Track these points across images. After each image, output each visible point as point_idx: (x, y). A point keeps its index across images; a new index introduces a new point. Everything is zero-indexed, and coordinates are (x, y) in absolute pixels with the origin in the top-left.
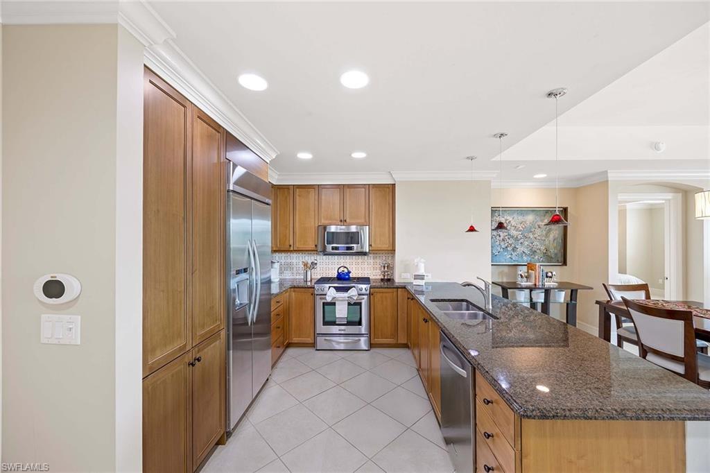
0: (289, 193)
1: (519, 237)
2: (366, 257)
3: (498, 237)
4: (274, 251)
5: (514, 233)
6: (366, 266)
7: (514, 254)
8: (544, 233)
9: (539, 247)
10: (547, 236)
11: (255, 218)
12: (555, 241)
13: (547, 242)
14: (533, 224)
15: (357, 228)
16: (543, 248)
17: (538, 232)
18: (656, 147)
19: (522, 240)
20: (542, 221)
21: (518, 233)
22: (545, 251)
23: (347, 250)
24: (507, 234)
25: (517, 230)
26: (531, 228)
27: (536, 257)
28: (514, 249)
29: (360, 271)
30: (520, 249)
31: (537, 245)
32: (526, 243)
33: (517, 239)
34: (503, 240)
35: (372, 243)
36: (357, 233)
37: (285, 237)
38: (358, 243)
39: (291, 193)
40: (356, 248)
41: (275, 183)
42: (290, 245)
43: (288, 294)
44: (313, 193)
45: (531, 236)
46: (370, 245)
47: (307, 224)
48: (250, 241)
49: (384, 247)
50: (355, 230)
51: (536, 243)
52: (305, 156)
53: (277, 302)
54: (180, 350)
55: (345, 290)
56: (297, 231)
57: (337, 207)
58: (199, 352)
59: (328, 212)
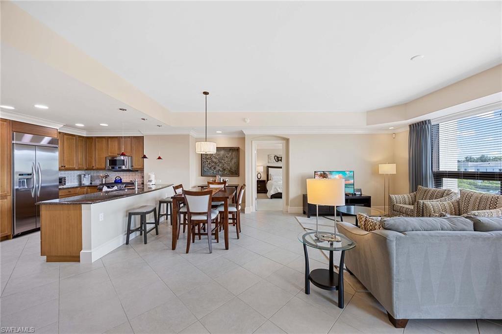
0: (92, 140)
2: (137, 173)
3: (206, 162)
5: (214, 160)
7: (214, 171)
8: (230, 160)
9: (227, 167)
10: (231, 161)
12: (235, 164)
13: (231, 165)
14: (224, 155)
16: (229, 168)
17: (226, 159)
18: (244, 120)
19: (218, 164)
20: (228, 154)
21: (216, 160)
24: (211, 160)
25: (216, 158)
26: (223, 157)
27: (226, 172)
28: (215, 168)
30: (218, 168)
32: (220, 165)
33: (216, 163)
34: (209, 164)
35: (134, 165)
36: (124, 160)
37: (91, 162)
38: (124, 165)
39: (94, 140)
40: (124, 167)
41: (85, 136)
42: (93, 167)
43: (85, 190)
44: (104, 141)
45: (223, 161)
46: (132, 166)
47: (101, 156)
48: (33, 163)
49: (139, 167)
50: (123, 159)
51: (225, 165)
52: (80, 125)
53: (69, 192)
55: (112, 187)
56: (97, 159)
57: (116, 147)
59: (113, 150)
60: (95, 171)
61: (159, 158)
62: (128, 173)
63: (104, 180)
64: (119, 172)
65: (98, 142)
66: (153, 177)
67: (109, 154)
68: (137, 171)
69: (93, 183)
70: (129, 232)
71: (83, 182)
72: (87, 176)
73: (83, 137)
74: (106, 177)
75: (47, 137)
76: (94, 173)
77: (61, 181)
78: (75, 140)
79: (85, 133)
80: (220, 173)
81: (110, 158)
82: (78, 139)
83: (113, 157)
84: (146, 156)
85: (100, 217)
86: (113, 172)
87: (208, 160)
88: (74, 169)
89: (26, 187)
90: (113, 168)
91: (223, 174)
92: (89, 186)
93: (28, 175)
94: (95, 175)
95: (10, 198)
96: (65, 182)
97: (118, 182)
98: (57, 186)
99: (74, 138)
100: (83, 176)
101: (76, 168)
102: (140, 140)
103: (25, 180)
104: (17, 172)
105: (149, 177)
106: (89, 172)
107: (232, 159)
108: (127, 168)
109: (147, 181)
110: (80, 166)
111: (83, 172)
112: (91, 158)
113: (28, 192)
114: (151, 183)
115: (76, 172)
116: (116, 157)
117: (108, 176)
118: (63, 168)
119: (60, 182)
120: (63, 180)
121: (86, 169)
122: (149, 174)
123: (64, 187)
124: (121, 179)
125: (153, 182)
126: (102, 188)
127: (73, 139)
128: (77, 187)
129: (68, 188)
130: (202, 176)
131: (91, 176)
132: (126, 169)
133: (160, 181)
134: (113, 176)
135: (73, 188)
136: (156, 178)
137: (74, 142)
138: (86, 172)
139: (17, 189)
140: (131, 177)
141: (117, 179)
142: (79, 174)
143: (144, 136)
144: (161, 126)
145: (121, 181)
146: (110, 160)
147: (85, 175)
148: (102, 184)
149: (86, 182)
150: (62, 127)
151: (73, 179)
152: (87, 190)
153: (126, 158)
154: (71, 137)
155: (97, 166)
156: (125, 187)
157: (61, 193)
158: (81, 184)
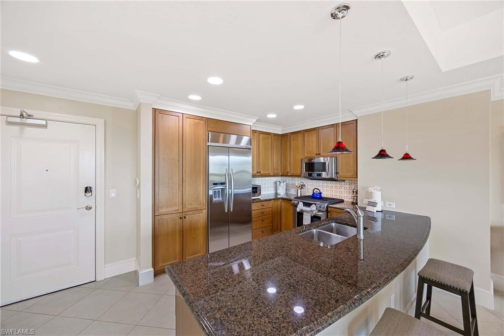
0: (287, 138)
2: (343, 183)
4: (254, 176)
6: (343, 190)
11: (231, 155)
15: (324, 160)
23: (317, 176)
29: (338, 194)
35: (339, 171)
37: (286, 167)
38: (324, 171)
39: (289, 137)
40: (324, 175)
41: (280, 133)
42: (288, 172)
43: (279, 202)
44: (300, 136)
46: (337, 173)
47: (297, 158)
48: (227, 169)
49: (350, 174)
50: (323, 161)
52: (272, 116)
53: (263, 205)
54: (175, 211)
55: (309, 205)
56: (292, 162)
57: (315, 144)
58: (187, 215)
59: (309, 149)
60: (291, 178)
61: (407, 157)
62: (329, 183)
63: (299, 191)
64: (317, 181)
65: (293, 139)
66: (377, 197)
67: (306, 155)
68: (344, 181)
69: (288, 193)
71: (278, 192)
72: (282, 184)
73: (278, 135)
74: (302, 187)
75: (244, 137)
76: (289, 180)
77: (256, 190)
78: (270, 140)
79: (280, 129)
81: (306, 161)
82: (273, 137)
83: (310, 159)
84: (388, 152)
86: (310, 180)
88: (269, 176)
89: (221, 199)
90: (310, 175)
92: (282, 199)
93: (222, 184)
94: (290, 182)
95: (205, 212)
96: (260, 190)
97: (317, 197)
99: (270, 136)
100: (278, 183)
101: (272, 174)
102: (349, 128)
103: (220, 190)
104: (212, 180)
105: (369, 195)
106: (284, 178)
108: (329, 177)
109: (366, 202)
110: (275, 172)
111: (279, 179)
112: (286, 161)
113: (221, 204)
114: (375, 209)
115: (272, 178)
116: (314, 158)
117: (304, 186)
118: (259, 174)
119: (255, 192)
120: (258, 189)
121: (282, 176)
122: (371, 189)
123: (259, 197)
124: (320, 193)
125: (379, 208)
126: (298, 204)
127: (268, 138)
128: (270, 200)
129: (262, 201)
131: (286, 184)
132: (327, 177)
134: (311, 187)
135: (267, 200)
136: (383, 199)
137: (270, 142)
138: (282, 178)
140: (334, 189)
141: (315, 191)
142: (275, 180)
143: (357, 120)
144: (411, 78)
145: (321, 196)
146: (305, 163)
147: (280, 182)
148: (297, 198)
149: (282, 193)
150: (254, 123)
151: (268, 188)
152: (281, 204)
153: (328, 160)
154: (266, 136)
155: (292, 172)
156: (327, 207)
157: (254, 207)
158: (276, 194)
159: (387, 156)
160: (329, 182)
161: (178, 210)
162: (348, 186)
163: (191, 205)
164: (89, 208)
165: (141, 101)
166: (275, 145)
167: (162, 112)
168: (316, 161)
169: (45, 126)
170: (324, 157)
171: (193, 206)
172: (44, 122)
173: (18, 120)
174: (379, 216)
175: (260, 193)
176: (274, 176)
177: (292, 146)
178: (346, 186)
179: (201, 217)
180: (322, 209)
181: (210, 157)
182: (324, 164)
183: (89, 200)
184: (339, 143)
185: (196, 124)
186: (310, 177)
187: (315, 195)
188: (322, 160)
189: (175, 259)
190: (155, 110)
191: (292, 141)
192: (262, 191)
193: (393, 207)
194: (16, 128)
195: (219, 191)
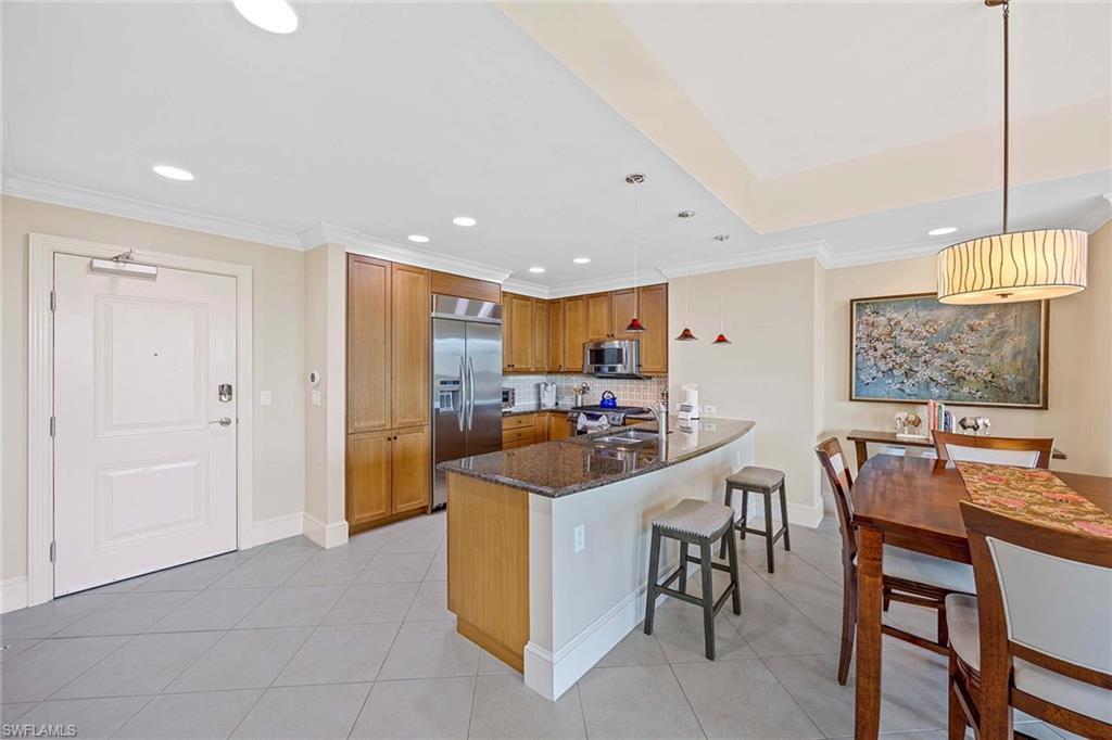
0: (559, 307)
1: (919, 351)
3: (871, 352)
5: (910, 343)
6: (648, 393)
7: (909, 383)
8: (987, 340)
9: (972, 368)
10: (996, 345)
11: (471, 337)
12: (1020, 358)
13: (994, 359)
15: (620, 344)
16: (983, 371)
17: (970, 340)
19: (928, 357)
21: (917, 342)
22: (989, 378)
23: (610, 371)
24: (890, 345)
25: (916, 337)
26: (949, 332)
27: (966, 390)
28: (910, 373)
30: (923, 373)
31: (967, 366)
32: (938, 362)
33: (914, 355)
34: (884, 357)
35: (643, 362)
36: (620, 350)
37: (556, 356)
38: (620, 361)
39: (562, 305)
40: (620, 369)
41: (547, 298)
42: (560, 366)
43: (546, 417)
44: (581, 304)
45: (952, 348)
46: (639, 366)
47: (576, 341)
48: (462, 359)
49: (657, 367)
50: (618, 347)
51: (963, 361)
52: (537, 270)
53: (520, 422)
54: (380, 426)
55: (596, 418)
56: (567, 349)
57: (605, 319)
58: (399, 434)
59: (597, 325)
60: (564, 377)
61: (721, 339)
62: (628, 384)
63: (580, 397)
64: (610, 381)
65: (570, 309)
66: (693, 399)
67: (591, 337)
68: (650, 378)
69: (560, 403)
70: (654, 590)
71: (543, 401)
72: (549, 388)
73: (544, 301)
74: (584, 390)
75: (486, 303)
76: (561, 381)
77: (507, 396)
78: (530, 309)
79: (547, 291)
80: (936, 391)
81: (591, 346)
82: (534, 304)
83: (599, 343)
85: (577, 539)
86: (598, 380)
87: (878, 345)
88: (527, 372)
89: (452, 408)
90: (598, 370)
91: (950, 398)
92: (552, 411)
93: (454, 383)
94: (564, 383)
95: (427, 429)
96: (513, 398)
97: (608, 405)
98: (499, 407)
99: (529, 302)
100: (543, 386)
101: (532, 370)
102: (656, 295)
103: (450, 394)
104: (438, 376)
105: (684, 395)
106: (553, 377)
107: (1003, 335)
108: (628, 371)
109: (678, 406)
110: (539, 365)
111: (545, 378)
112: (558, 345)
113: (453, 418)
114: (690, 415)
115: (531, 377)
116: (603, 342)
117: (588, 389)
118: (511, 369)
119: (505, 400)
120: (510, 395)
121: (550, 373)
122: (685, 387)
123: (513, 410)
124: (614, 399)
125: (695, 413)
126: (577, 417)
127: (527, 306)
128: (532, 413)
129: (518, 414)
130: (851, 400)
131: (557, 388)
132: (624, 372)
133: (714, 409)
134: (598, 389)
135: (525, 413)
136: (700, 401)
137: (529, 314)
138: (549, 377)
139: (438, 410)
140: (635, 393)
141: (605, 396)
142: (536, 382)
143: (667, 284)
144: (727, 238)
145: (615, 404)
146: (591, 351)
147: (546, 385)
148: (576, 408)
149: (549, 402)
150: (507, 280)
151: (527, 394)
152: (549, 420)
153: (625, 346)
154: (522, 302)
155: (568, 366)
156: (624, 418)
157: (507, 424)
158: (539, 405)
159: (691, 337)
160: (628, 381)
161: (384, 425)
162: (655, 387)
163: (404, 418)
164: (226, 423)
165: (328, 240)
166: (538, 318)
167: (360, 259)
168: (606, 346)
169: (153, 277)
170: (620, 339)
171: (408, 420)
172: (152, 270)
173: (111, 265)
174: (695, 426)
175: (513, 402)
176: (536, 373)
177: (567, 320)
178: (653, 387)
179: (421, 440)
180: (616, 422)
181: (436, 341)
182: (620, 351)
183: (226, 409)
184: (634, 320)
185: (413, 281)
186: (597, 373)
187: (606, 403)
188: (616, 344)
189: (379, 508)
190: (348, 254)
191: (567, 312)
192: (516, 400)
193: (713, 412)
194: (105, 279)
195: (448, 396)
